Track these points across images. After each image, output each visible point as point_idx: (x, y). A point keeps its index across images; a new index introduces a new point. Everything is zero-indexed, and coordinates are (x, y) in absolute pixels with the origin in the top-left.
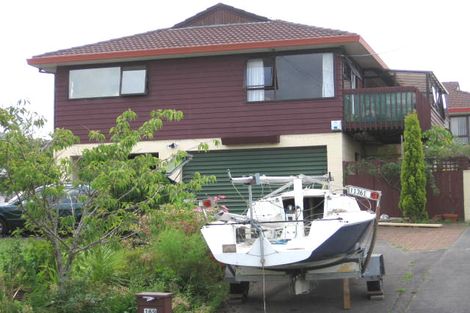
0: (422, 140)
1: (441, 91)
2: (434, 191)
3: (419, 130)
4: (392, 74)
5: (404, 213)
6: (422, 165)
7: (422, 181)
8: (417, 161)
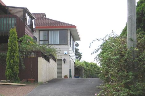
0: (18, 41)
1: (32, 18)
2: (23, 67)
3: (17, 37)
4: (7, 8)
5: (7, 78)
6: (17, 54)
7: (17, 62)
8: (15, 52)
